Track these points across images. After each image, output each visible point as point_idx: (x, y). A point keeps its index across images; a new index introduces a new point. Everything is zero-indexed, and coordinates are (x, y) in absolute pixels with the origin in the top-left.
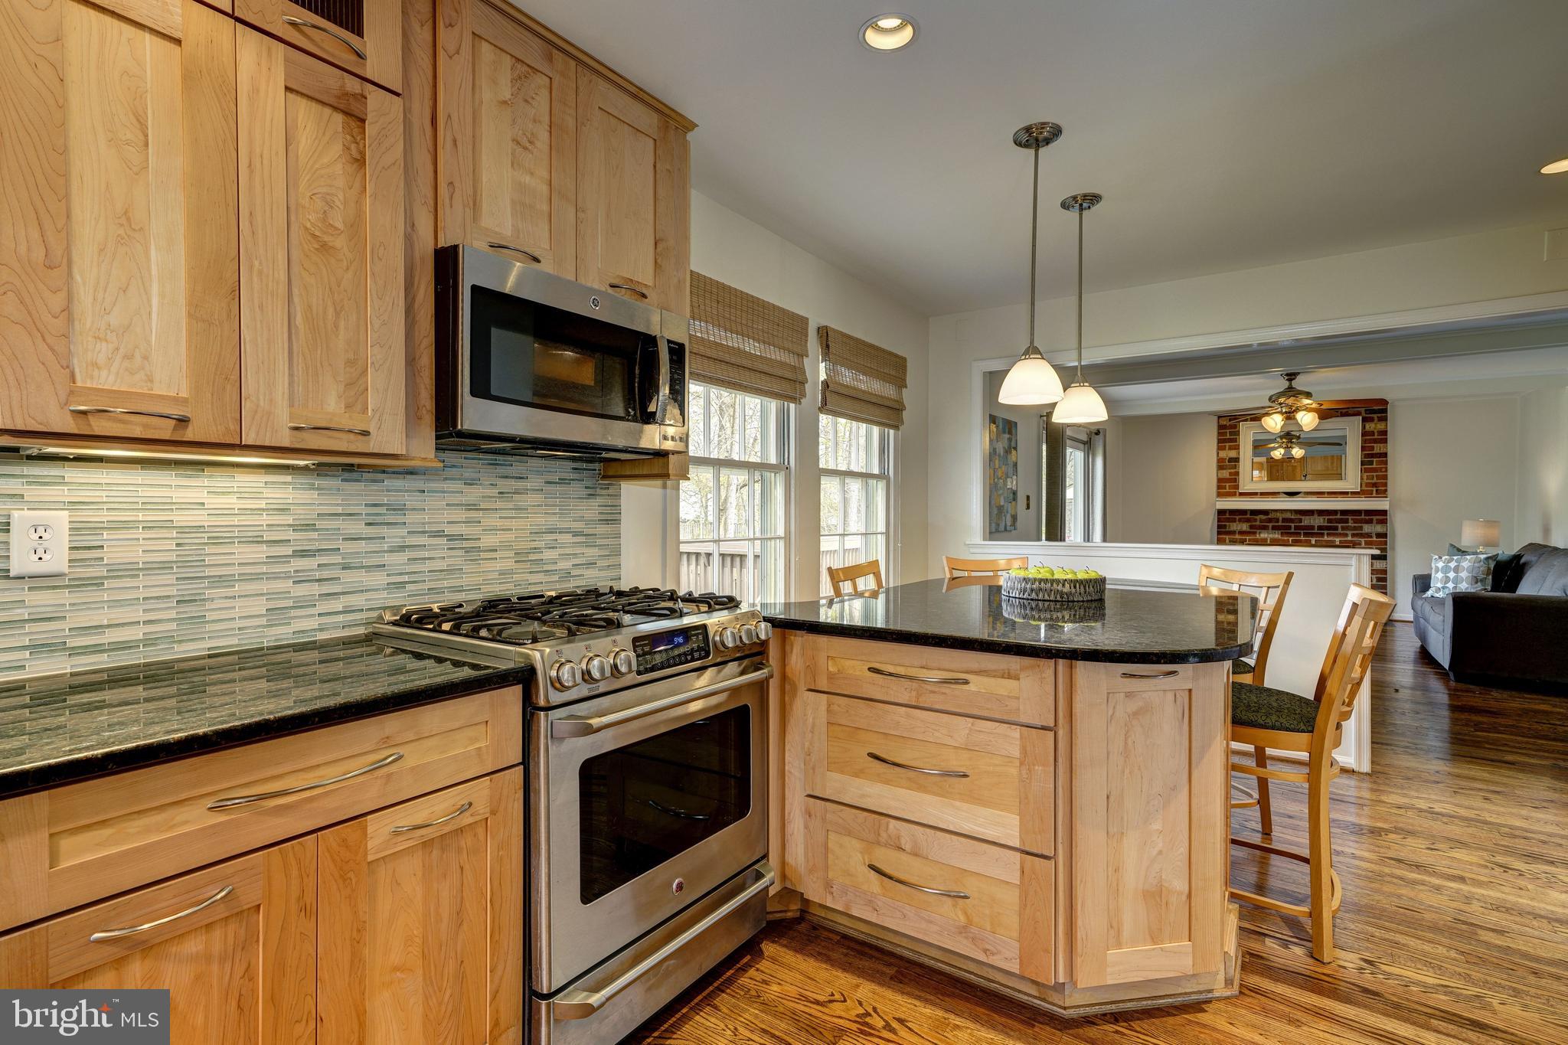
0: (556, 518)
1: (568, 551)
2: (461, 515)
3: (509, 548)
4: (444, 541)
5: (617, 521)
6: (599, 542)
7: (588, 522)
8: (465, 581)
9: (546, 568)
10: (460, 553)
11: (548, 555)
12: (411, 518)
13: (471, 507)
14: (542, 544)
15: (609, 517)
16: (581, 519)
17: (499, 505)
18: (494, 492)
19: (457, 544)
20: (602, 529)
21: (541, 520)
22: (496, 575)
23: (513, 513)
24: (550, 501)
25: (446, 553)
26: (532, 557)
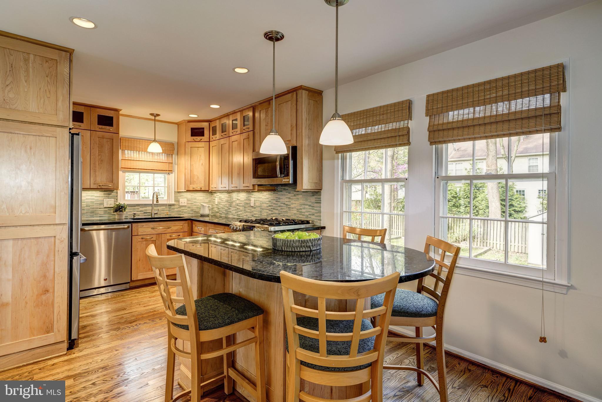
0: (305, 201)
1: (308, 210)
2: (288, 200)
3: (295, 208)
4: (285, 205)
5: (320, 203)
6: (315, 208)
7: (312, 203)
8: (288, 214)
9: (303, 214)
10: (288, 208)
11: (303, 211)
12: (281, 200)
13: (289, 198)
14: (302, 208)
15: (318, 201)
16: (310, 202)
17: (294, 198)
18: (293, 195)
19: (287, 206)
20: (316, 205)
21: (302, 201)
22: (293, 214)
23: (296, 200)
24: (304, 197)
25: (285, 208)
26: (300, 211)
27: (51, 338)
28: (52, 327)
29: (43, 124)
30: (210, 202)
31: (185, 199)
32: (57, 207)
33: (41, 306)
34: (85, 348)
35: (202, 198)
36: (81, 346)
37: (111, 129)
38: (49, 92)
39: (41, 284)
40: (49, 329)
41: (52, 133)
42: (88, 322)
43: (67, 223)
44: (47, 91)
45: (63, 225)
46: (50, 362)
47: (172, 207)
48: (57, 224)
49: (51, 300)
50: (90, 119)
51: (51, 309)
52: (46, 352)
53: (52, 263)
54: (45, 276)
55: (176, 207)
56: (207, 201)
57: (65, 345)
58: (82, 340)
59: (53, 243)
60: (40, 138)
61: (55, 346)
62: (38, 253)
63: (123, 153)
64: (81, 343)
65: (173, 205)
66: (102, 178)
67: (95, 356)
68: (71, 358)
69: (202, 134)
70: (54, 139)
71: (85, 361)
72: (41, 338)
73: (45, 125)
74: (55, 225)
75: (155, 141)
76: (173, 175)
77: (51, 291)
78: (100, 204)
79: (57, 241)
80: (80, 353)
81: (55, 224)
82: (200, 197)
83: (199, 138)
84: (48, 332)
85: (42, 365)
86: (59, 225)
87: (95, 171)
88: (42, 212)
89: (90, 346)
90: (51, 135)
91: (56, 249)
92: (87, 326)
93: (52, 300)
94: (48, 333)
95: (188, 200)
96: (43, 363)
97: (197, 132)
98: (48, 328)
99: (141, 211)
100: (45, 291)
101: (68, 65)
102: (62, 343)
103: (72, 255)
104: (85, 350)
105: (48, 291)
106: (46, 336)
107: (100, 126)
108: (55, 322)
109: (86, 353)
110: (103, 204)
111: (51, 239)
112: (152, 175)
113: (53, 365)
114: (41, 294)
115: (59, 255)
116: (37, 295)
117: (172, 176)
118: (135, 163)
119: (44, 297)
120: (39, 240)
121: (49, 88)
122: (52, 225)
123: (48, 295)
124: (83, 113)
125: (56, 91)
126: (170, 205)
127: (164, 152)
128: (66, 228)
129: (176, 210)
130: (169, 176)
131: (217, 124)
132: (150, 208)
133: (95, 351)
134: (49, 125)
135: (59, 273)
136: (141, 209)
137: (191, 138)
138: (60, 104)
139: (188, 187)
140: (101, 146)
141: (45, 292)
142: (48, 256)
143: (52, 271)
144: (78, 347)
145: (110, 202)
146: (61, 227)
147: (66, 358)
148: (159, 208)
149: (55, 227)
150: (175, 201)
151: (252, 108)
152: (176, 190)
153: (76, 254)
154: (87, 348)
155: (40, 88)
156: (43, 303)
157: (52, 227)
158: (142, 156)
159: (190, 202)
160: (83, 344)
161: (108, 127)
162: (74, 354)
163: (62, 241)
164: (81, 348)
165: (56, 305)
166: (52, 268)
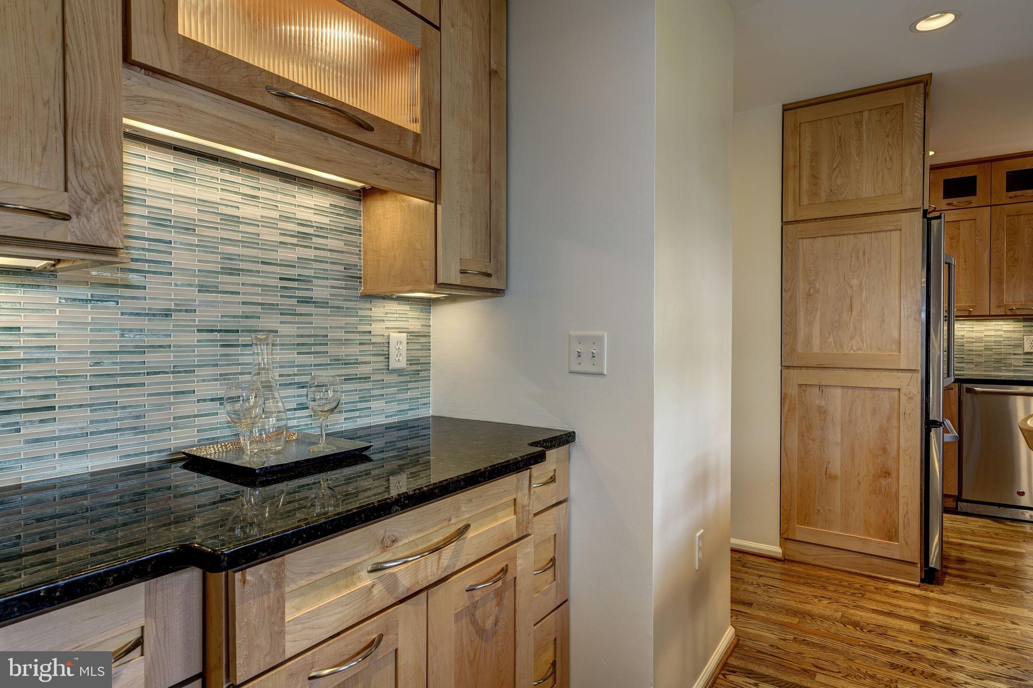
27: (895, 550)
28: (895, 532)
29: (882, 213)
32: (902, 342)
33: (880, 494)
34: (953, 593)
36: (947, 587)
38: (891, 159)
39: (879, 461)
41: (895, 224)
42: (971, 555)
43: (919, 368)
44: (888, 159)
45: (912, 371)
46: (892, 587)
48: (903, 370)
49: (894, 490)
50: (992, 183)
51: (895, 504)
52: (887, 568)
53: (895, 431)
54: (884, 450)
57: (918, 571)
58: (951, 578)
59: (897, 401)
60: (876, 234)
61: (902, 565)
62: (874, 411)
64: (949, 582)
66: (1016, 295)
67: (967, 613)
68: (924, 595)
70: (898, 232)
71: (947, 611)
72: (879, 543)
73: (884, 213)
74: (900, 371)
77: (894, 474)
78: (1015, 346)
79: (903, 398)
80: (942, 596)
81: (901, 369)
85: (880, 585)
86: (907, 371)
88: (880, 349)
89: (963, 593)
90: (894, 228)
91: (902, 410)
92: (967, 561)
93: (896, 490)
94: (890, 539)
96: (882, 583)
98: (889, 532)
100: (885, 473)
101: (920, 105)
102: (911, 565)
103: (929, 425)
104: (953, 595)
105: (889, 474)
106: (887, 544)
107: (1012, 193)
108: (901, 528)
109: (954, 601)
110: (1021, 345)
111: (893, 392)
113: (896, 592)
114: (880, 477)
115: (905, 421)
116: (874, 476)
119: (883, 482)
120: (876, 391)
121: (891, 153)
122: (896, 371)
123: (889, 480)
124: (976, 178)
125: (901, 155)
128: (919, 377)
133: (970, 604)
134: (891, 213)
135: (906, 450)
138: (907, 173)
141: (885, 475)
142: (889, 419)
143: (896, 444)
144: (943, 585)
146: (909, 375)
147: (917, 591)
149: (900, 374)
153: (936, 424)
154: (957, 594)
155: (877, 158)
156: (882, 490)
157: (895, 373)
160: (952, 586)
162: (932, 592)
163: (911, 398)
164: (946, 590)
165: (902, 501)
166: (896, 439)
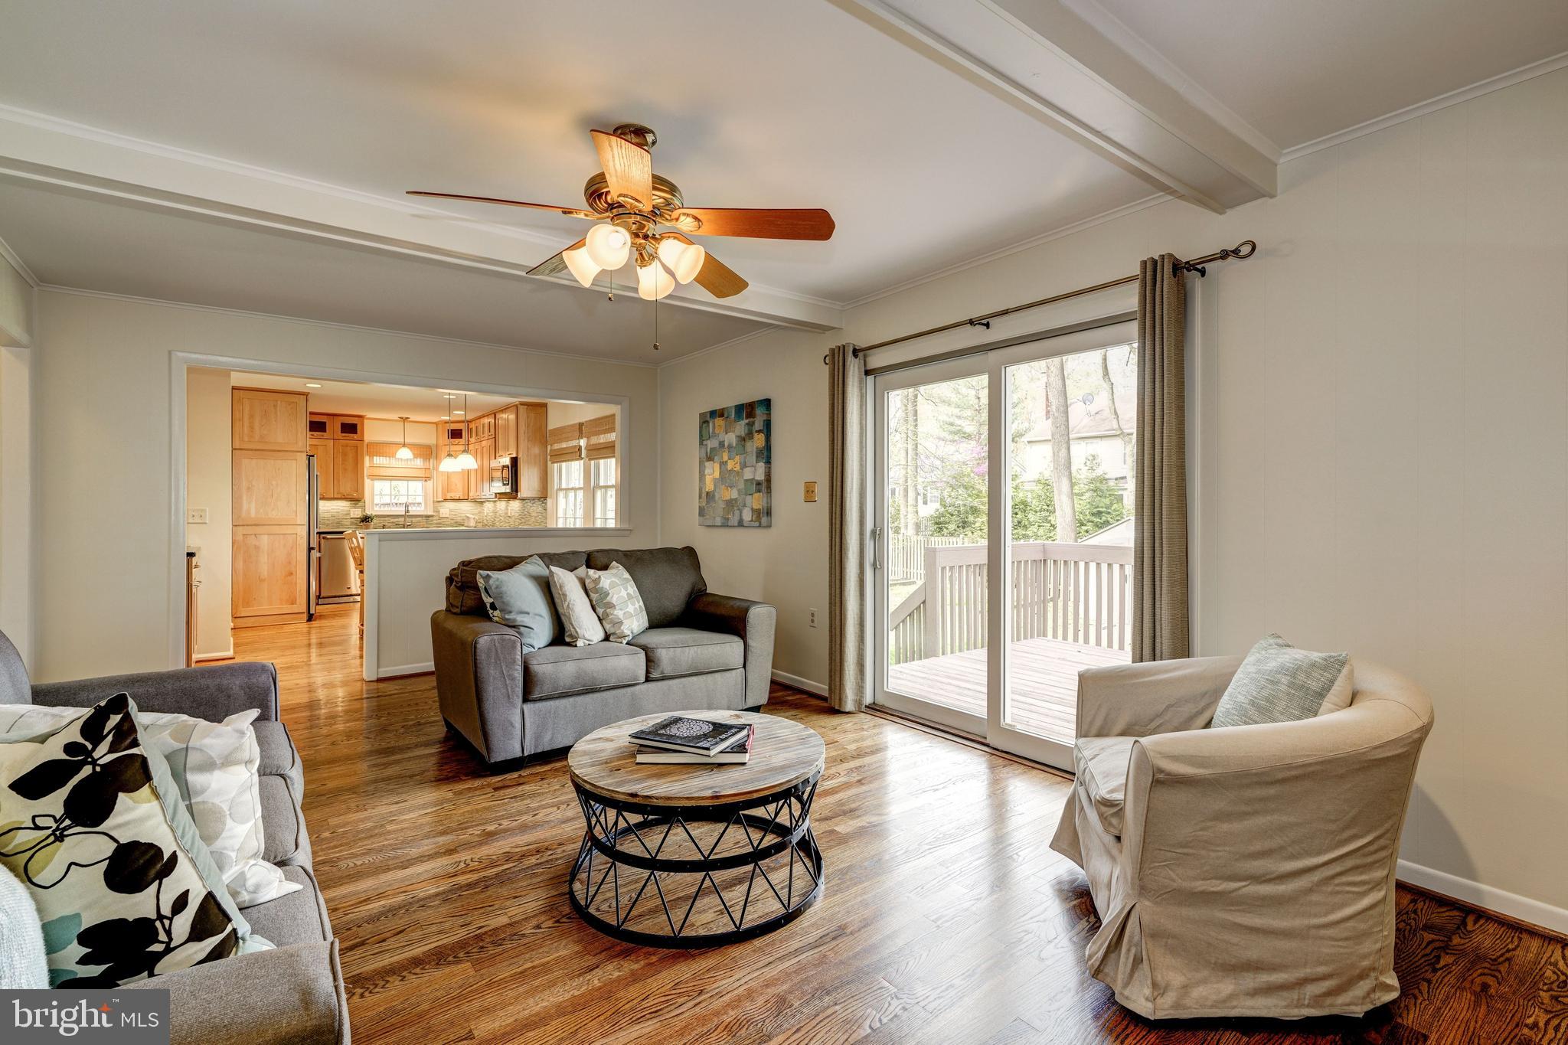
27: (295, 609)
28: (295, 600)
29: (287, 451)
30: (480, 512)
31: (446, 509)
33: (287, 583)
35: (469, 508)
37: (355, 436)
39: (287, 568)
40: (293, 603)
43: (305, 524)
44: (291, 426)
45: (302, 525)
47: (431, 518)
48: (298, 524)
50: (334, 427)
51: (295, 587)
52: (290, 618)
53: (294, 553)
54: (289, 563)
55: (435, 518)
56: (476, 511)
57: (305, 616)
59: (294, 539)
61: (297, 615)
62: (284, 545)
63: (371, 460)
65: (432, 516)
66: (346, 488)
68: (308, 627)
69: (460, 437)
70: (294, 461)
72: (286, 607)
75: (404, 445)
76: (432, 481)
77: (294, 573)
78: (347, 514)
79: (299, 537)
80: (317, 625)
82: (466, 508)
83: (457, 440)
84: (293, 604)
87: (339, 481)
88: (286, 515)
90: (293, 458)
91: (298, 543)
93: (296, 580)
95: (451, 511)
96: (290, 621)
97: (456, 434)
98: (292, 600)
99: (393, 522)
102: (302, 614)
103: (310, 549)
104: (321, 623)
105: (291, 574)
106: (290, 606)
107: (344, 434)
108: (298, 597)
109: (322, 627)
110: (349, 514)
111: (294, 535)
112: (406, 482)
114: (286, 576)
115: (300, 548)
116: (284, 576)
117: (430, 483)
118: (382, 470)
119: (290, 578)
120: (285, 535)
122: (296, 526)
123: (292, 577)
124: (325, 423)
125: (297, 426)
126: (428, 517)
127: (416, 456)
128: (306, 528)
129: (435, 522)
130: (426, 483)
131: (473, 426)
132: (403, 519)
134: (291, 451)
135: (300, 561)
136: (392, 520)
137: (447, 441)
138: (299, 435)
139: (445, 495)
140: (345, 454)
142: (291, 548)
143: (295, 559)
144: (316, 620)
145: (357, 513)
147: (305, 626)
148: (413, 519)
150: (434, 512)
151: (493, 415)
152: (435, 500)
153: (313, 549)
155: (286, 425)
156: (289, 582)
158: (393, 462)
159: (453, 513)
160: (321, 620)
161: (352, 435)
162: (312, 625)
163: (302, 538)
164: (318, 622)
165: (298, 585)
166: (295, 557)
